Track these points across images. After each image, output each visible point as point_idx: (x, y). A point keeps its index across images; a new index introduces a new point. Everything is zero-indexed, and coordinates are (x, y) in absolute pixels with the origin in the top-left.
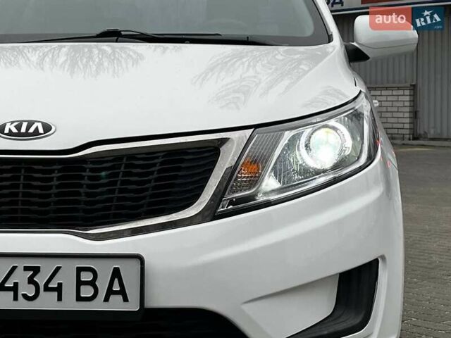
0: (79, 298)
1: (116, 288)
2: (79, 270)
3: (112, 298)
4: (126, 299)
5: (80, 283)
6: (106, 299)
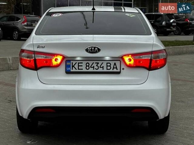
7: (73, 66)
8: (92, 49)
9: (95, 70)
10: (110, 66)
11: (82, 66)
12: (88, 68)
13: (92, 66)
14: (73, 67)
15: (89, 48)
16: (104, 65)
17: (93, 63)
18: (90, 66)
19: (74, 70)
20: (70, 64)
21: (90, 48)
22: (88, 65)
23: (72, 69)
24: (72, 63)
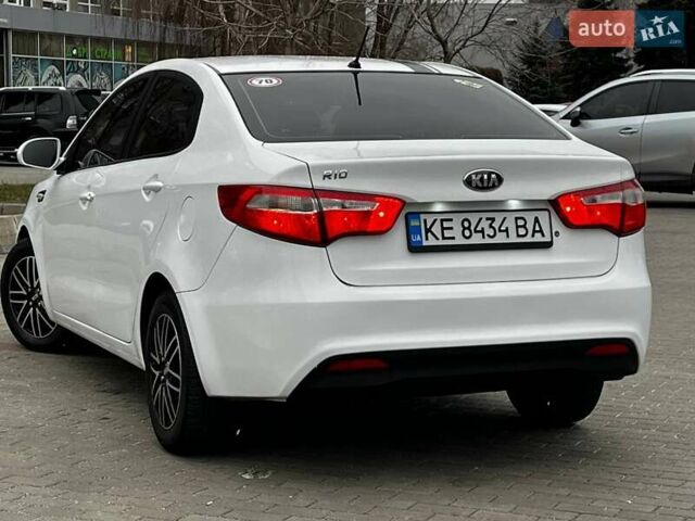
7: (428, 231)
8: (482, 178)
9: (488, 241)
10: (524, 226)
11: (451, 228)
12: (467, 233)
13: (479, 229)
14: (429, 234)
15: (474, 177)
16: (510, 224)
17: (481, 219)
18: (472, 228)
19: (432, 242)
20: (417, 224)
21: (476, 174)
22: (466, 224)
23: (427, 239)
24: (425, 221)
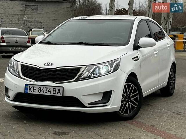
0: (53, 93)
1: (59, 92)
2: (53, 89)
3: (58, 94)
4: (60, 94)
5: (53, 91)
6: (57, 94)
